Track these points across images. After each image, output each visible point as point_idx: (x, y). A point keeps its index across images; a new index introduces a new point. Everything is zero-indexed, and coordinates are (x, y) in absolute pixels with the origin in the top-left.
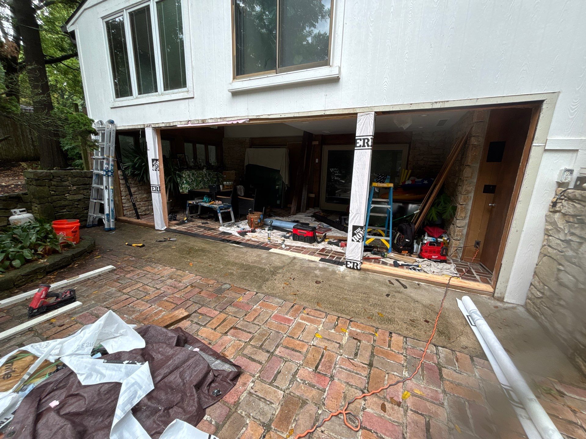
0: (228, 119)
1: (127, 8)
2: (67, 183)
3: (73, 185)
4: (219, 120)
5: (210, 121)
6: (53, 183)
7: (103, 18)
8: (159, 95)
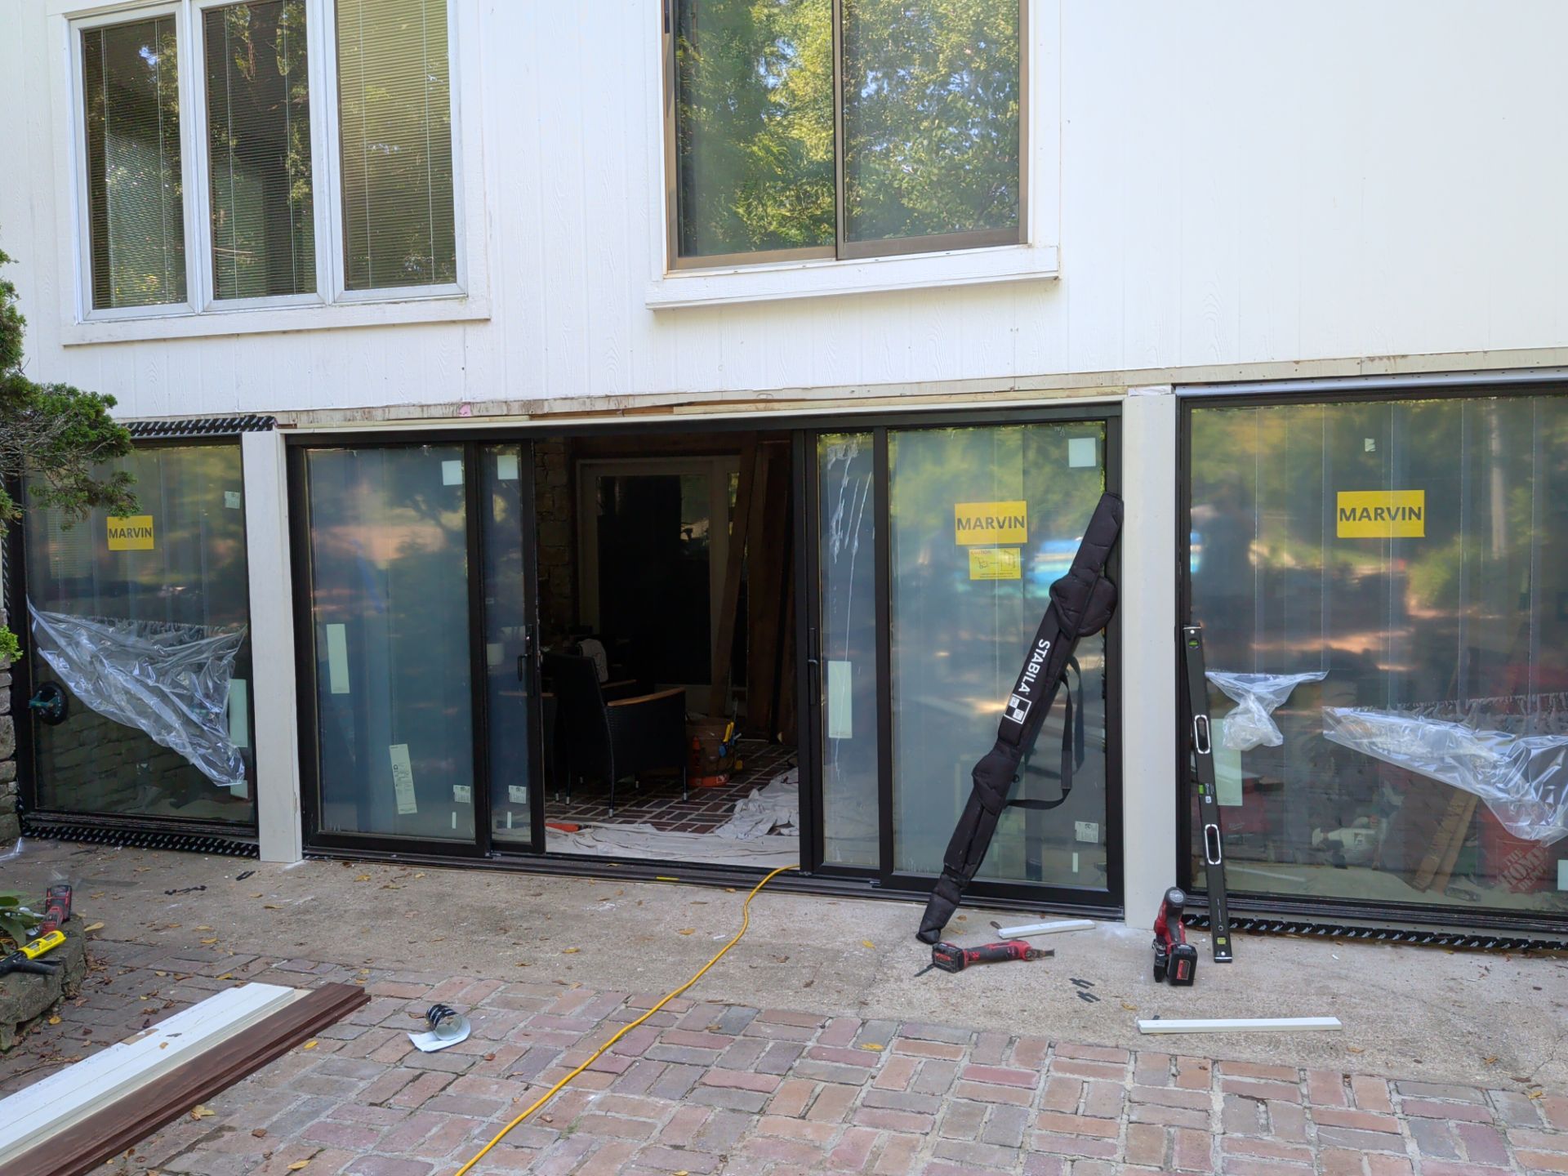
4: (600, 405)
7: (71, 18)
8: (322, 304)
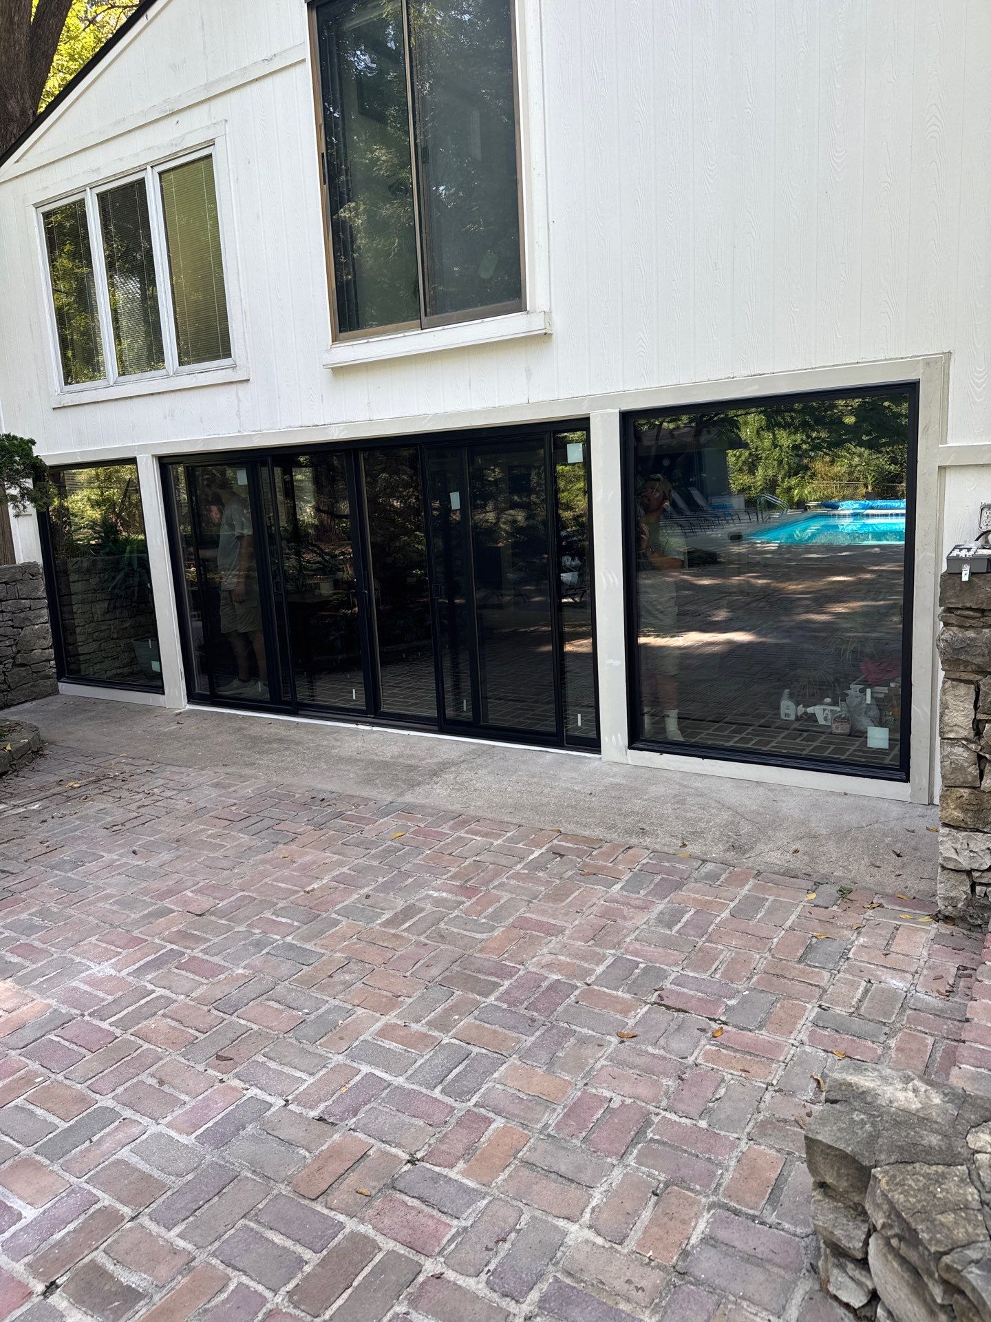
1: (93, 185)
7: (37, 206)
8: (168, 376)
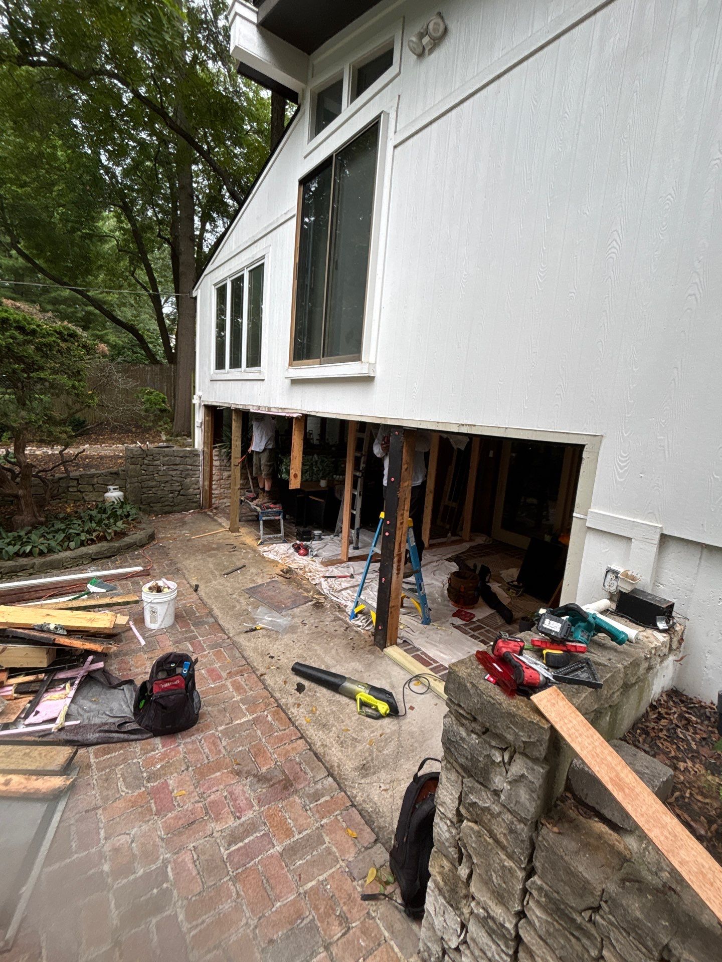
0: (287, 411)
1: (230, 276)
2: (157, 462)
3: (164, 465)
4: (280, 411)
5: (273, 410)
6: (146, 462)
7: (215, 285)
8: (242, 372)
